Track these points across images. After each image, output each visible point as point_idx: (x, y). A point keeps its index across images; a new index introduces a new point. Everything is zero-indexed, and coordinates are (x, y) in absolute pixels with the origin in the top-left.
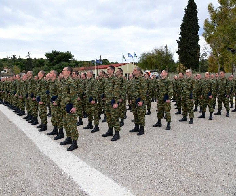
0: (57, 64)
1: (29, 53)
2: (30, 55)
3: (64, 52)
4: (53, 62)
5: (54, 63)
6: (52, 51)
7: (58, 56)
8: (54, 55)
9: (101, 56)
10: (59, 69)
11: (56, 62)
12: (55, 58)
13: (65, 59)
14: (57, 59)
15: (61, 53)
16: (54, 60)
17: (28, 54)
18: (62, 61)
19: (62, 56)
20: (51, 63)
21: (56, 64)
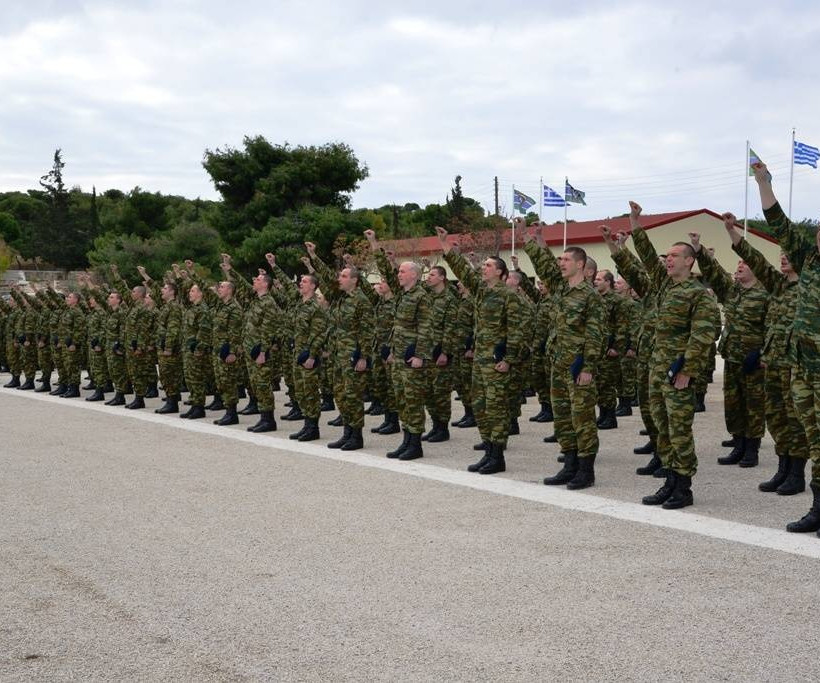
0: (276, 219)
1: (57, 159)
2: (63, 171)
3: (312, 148)
4: (250, 205)
5: (254, 212)
6: (248, 143)
7: (281, 172)
8: (260, 167)
9: (458, 179)
10: (290, 249)
11: (266, 208)
12: (264, 182)
13: (318, 186)
14: (278, 186)
15: (299, 156)
16: (260, 196)
17: (51, 165)
18: (302, 198)
19: (302, 169)
20: (240, 215)
21: (273, 219)
